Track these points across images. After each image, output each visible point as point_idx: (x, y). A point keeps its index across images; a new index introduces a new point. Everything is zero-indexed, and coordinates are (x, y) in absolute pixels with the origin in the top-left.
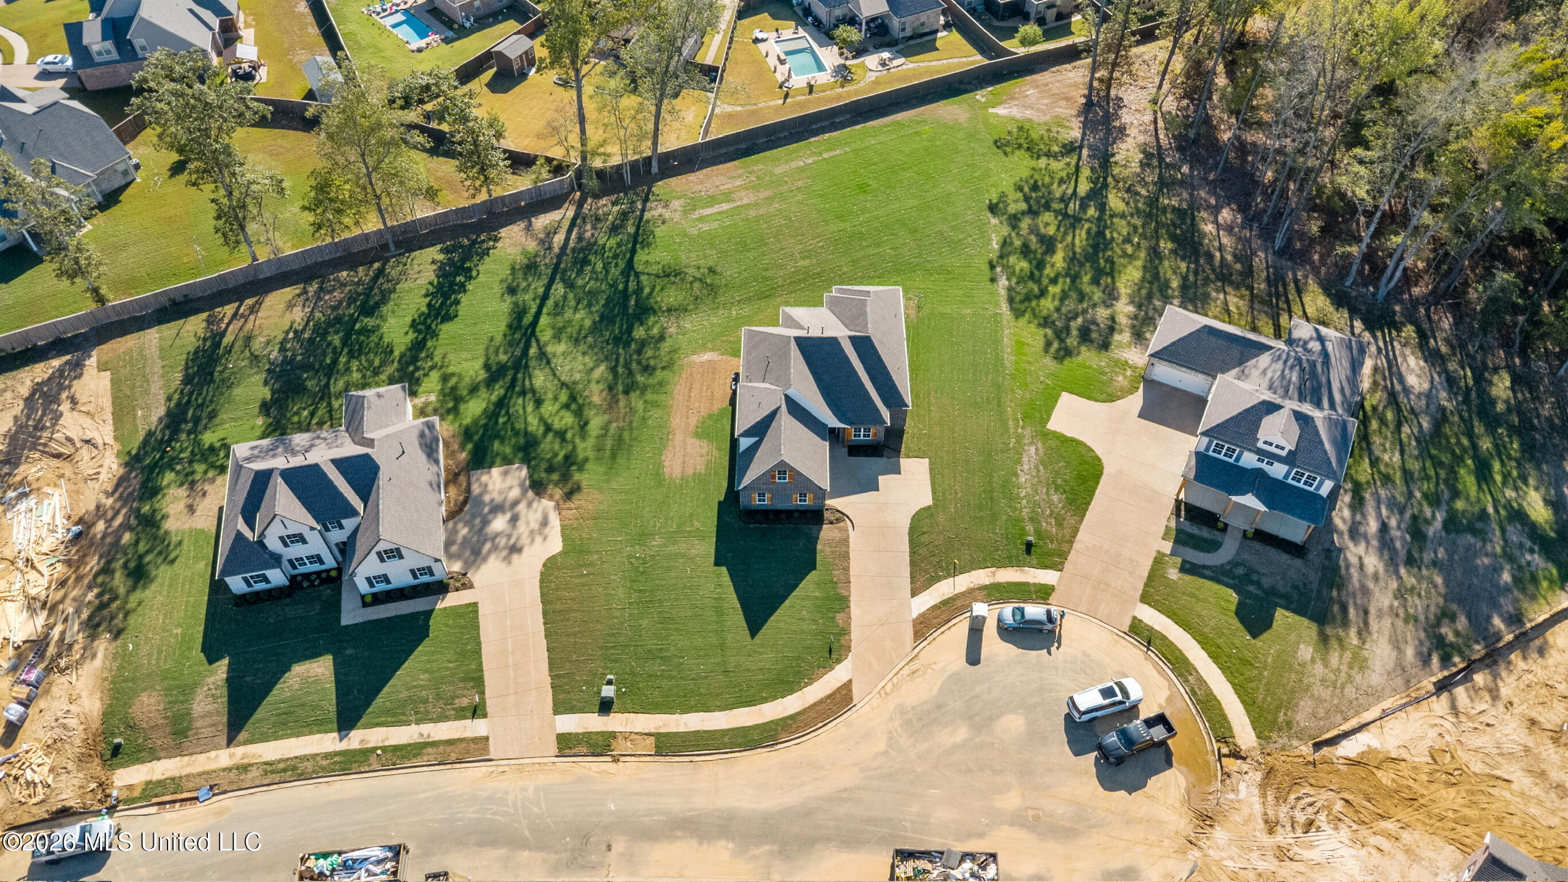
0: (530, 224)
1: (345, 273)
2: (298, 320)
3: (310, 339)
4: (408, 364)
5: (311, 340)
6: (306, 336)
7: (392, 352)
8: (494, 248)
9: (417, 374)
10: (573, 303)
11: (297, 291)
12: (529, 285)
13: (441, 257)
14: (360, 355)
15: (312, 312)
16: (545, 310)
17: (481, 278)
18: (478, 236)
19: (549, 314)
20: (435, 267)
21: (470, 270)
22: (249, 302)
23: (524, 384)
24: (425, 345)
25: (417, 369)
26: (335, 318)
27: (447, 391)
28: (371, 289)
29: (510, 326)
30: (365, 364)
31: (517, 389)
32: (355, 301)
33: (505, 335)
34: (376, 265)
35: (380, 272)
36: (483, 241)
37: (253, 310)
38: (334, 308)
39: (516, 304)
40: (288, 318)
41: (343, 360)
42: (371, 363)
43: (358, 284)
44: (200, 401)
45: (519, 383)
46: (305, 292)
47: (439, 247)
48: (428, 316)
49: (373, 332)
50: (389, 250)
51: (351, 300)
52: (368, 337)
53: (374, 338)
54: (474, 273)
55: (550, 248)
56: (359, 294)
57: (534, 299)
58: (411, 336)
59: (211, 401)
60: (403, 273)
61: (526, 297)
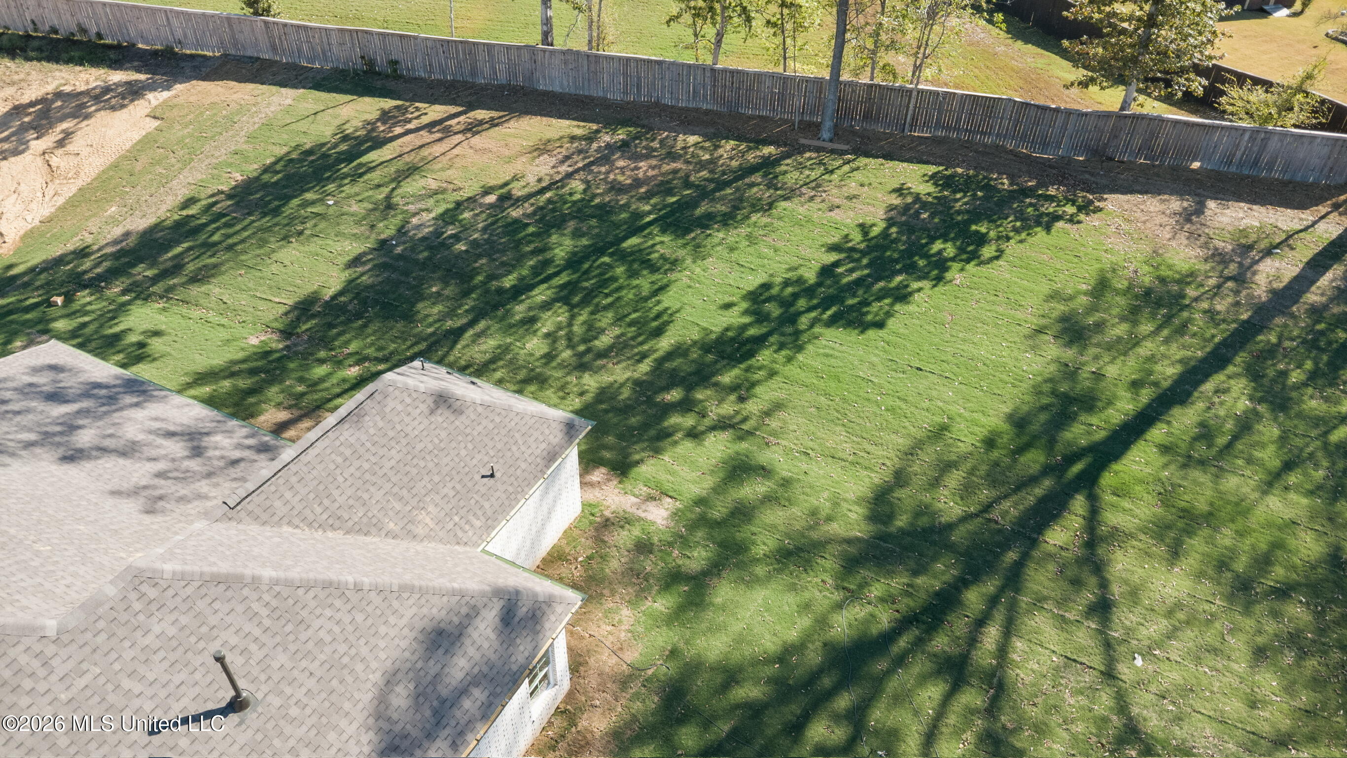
0: (1200, 210)
1: (692, 139)
2: (531, 179)
3: (516, 221)
4: (674, 380)
5: (517, 225)
6: (516, 213)
7: (658, 332)
8: (1071, 220)
9: (675, 420)
10: (1270, 456)
11: (579, 132)
12: (1135, 342)
13: (925, 189)
14: (585, 302)
15: (569, 176)
16: (1158, 433)
17: (1000, 271)
18: (1042, 184)
19: (1165, 449)
20: (896, 201)
21: (981, 240)
22: (481, 114)
23: (973, 640)
24: (751, 354)
25: (686, 406)
26: (601, 206)
27: (718, 511)
28: (722, 185)
29: (1019, 422)
30: (578, 329)
31: (941, 643)
32: (670, 192)
33: (990, 442)
34: (769, 150)
35: (768, 164)
36: (1051, 198)
37: (473, 129)
38: (616, 188)
39: (1070, 372)
40: (518, 166)
41: (541, 294)
42: (592, 331)
43: (702, 165)
44: (216, 238)
45: (959, 625)
46: (590, 138)
47: (932, 169)
48: (809, 291)
49: (653, 268)
50: (816, 136)
51: (664, 188)
52: (633, 274)
53: (645, 282)
54: (987, 251)
55: (1241, 279)
56: (687, 184)
57: (1135, 385)
58: (735, 318)
59: (230, 248)
60: (816, 185)
61: (1112, 371)
